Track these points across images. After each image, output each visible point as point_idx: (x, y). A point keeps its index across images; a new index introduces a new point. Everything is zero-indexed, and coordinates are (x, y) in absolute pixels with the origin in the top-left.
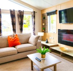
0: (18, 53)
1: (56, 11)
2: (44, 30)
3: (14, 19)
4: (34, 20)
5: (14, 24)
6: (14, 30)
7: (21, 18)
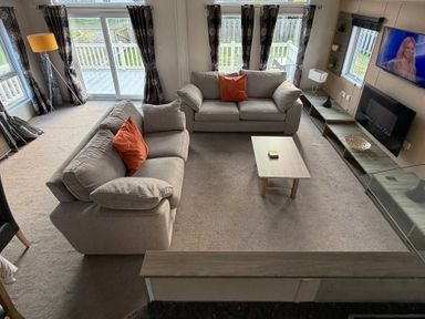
0: (241, 120)
1: (382, 20)
2: (331, 65)
3: (249, 30)
4: (308, 32)
5: (246, 42)
6: (246, 58)
7: (267, 27)
